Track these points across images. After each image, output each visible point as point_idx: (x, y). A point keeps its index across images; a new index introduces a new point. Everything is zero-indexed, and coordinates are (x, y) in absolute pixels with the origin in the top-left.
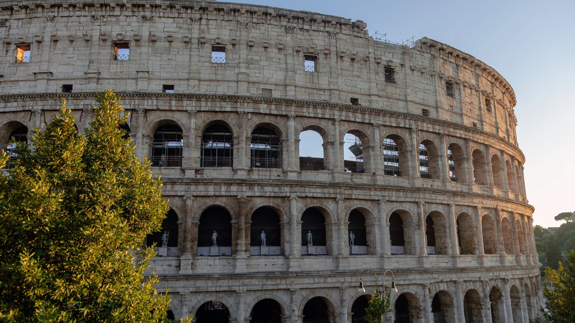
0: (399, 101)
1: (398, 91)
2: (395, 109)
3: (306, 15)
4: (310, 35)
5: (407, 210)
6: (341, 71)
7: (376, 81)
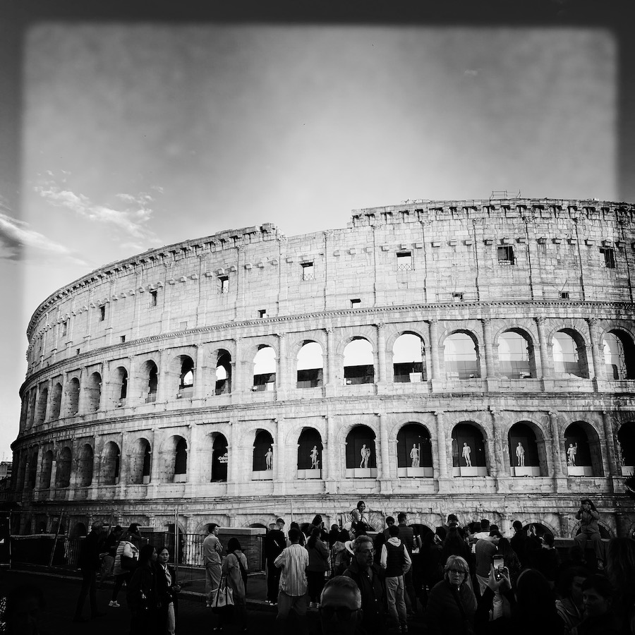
0: (316, 299)
1: (315, 287)
2: (310, 310)
3: (214, 238)
4: (222, 256)
5: (313, 426)
6: (248, 285)
7: (287, 284)
